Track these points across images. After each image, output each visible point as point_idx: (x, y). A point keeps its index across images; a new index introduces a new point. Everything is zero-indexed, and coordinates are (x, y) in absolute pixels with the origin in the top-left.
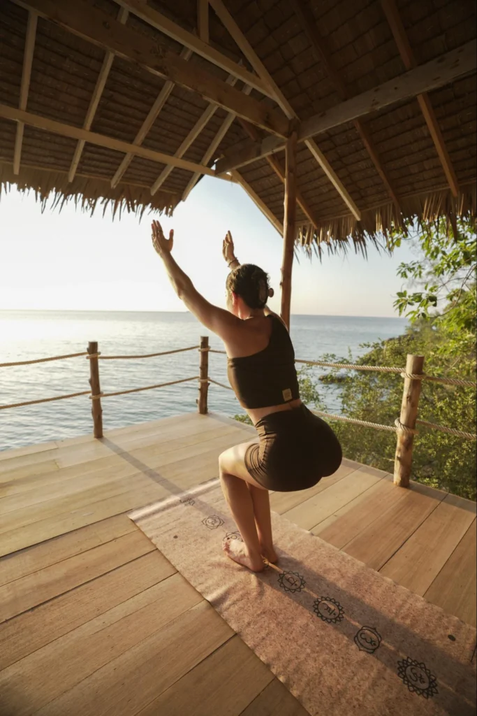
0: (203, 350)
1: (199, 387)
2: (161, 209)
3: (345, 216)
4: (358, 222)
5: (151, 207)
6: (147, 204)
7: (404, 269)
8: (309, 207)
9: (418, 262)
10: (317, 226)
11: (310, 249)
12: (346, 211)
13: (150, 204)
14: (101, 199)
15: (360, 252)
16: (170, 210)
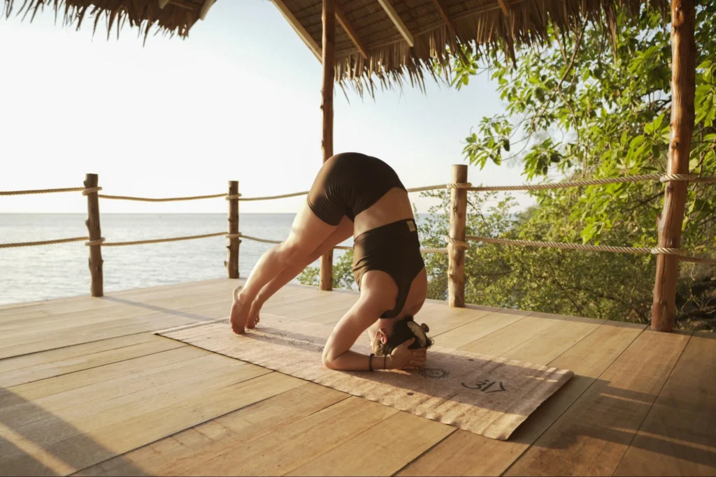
0: (233, 197)
1: (229, 245)
2: (174, 29)
3: (396, 41)
4: (411, 48)
5: (159, 24)
6: (154, 21)
7: (487, 125)
8: (356, 30)
9: (503, 116)
10: (367, 55)
11: (361, 85)
12: (397, 36)
13: (158, 21)
14: (92, 7)
15: (417, 86)
16: (184, 31)
